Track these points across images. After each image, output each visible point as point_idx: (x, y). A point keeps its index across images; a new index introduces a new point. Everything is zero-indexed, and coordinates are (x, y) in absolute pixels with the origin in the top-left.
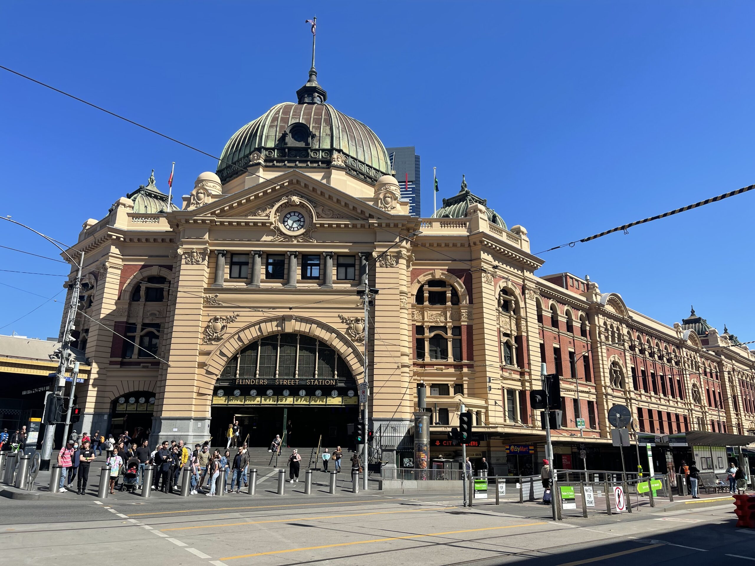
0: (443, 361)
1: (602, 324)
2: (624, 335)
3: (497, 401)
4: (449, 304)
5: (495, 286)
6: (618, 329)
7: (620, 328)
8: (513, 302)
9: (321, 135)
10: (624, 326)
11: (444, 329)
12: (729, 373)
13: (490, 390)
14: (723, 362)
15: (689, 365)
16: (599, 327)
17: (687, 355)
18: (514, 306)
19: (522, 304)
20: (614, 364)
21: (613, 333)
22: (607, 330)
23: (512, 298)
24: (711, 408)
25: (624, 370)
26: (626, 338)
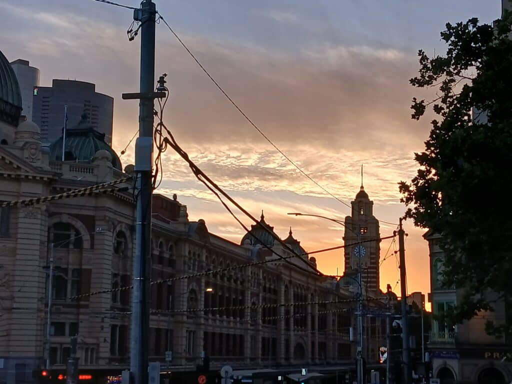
0: (62, 302)
1: (187, 254)
2: (203, 262)
3: (107, 339)
4: (71, 246)
5: (113, 233)
6: (199, 255)
7: (201, 254)
8: (123, 244)
10: (204, 251)
11: (65, 271)
12: (286, 286)
13: (102, 329)
14: (283, 276)
15: (252, 284)
16: (185, 256)
17: (251, 273)
18: (123, 247)
19: (130, 246)
20: (193, 291)
21: (195, 260)
22: (190, 259)
23: (123, 240)
24: (265, 325)
25: (199, 297)
26: (204, 265)
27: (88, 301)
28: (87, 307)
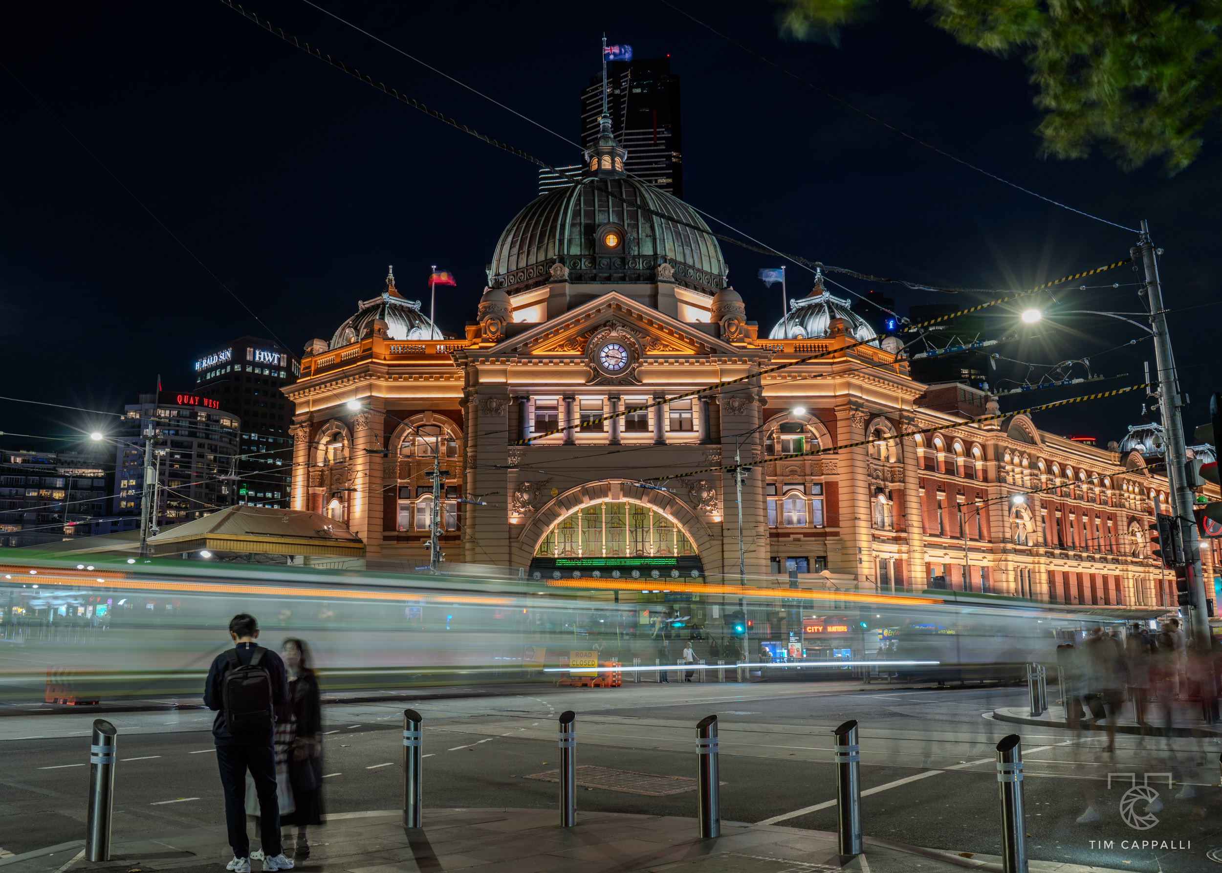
3: (868, 577)
7: (1028, 461)
9: (640, 236)
11: (802, 486)
13: (860, 563)
27: (838, 527)
28: (837, 534)
